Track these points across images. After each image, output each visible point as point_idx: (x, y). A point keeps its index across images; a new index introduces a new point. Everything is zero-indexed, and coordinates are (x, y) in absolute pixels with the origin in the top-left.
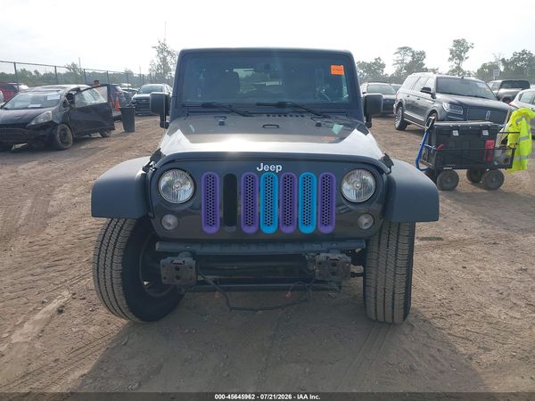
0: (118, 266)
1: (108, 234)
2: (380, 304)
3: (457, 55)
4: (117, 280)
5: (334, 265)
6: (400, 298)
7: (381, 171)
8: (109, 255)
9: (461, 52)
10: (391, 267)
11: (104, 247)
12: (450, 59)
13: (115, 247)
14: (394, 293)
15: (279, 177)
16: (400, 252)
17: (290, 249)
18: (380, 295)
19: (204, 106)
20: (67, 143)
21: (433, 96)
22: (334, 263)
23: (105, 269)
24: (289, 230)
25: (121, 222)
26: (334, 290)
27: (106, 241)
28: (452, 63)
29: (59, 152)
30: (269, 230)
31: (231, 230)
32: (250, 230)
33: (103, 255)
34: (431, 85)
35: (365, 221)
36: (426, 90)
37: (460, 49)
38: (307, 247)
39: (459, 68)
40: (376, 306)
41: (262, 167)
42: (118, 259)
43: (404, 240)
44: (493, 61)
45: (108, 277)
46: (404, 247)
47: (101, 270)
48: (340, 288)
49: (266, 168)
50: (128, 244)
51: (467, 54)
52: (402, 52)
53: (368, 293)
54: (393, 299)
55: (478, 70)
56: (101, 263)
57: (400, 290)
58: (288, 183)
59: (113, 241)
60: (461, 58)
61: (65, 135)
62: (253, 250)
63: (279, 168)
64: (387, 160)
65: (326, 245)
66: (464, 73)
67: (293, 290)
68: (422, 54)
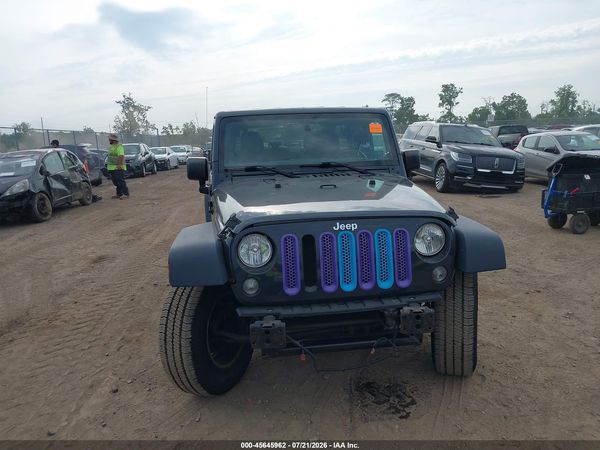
0: (187, 334)
1: (175, 303)
2: (449, 357)
3: (447, 101)
4: (186, 349)
5: (418, 317)
6: (468, 350)
7: (450, 224)
8: (178, 324)
9: (451, 97)
10: (459, 318)
11: (171, 316)
12: (440, 105)
13: (183, 315)
14: (463, 345)
15: (355, 235)
16: (466, 303)
17: (370, 305)
18: (449, 346)
19: (248, 169)
20: (46, 214)
21: (439, 146)
22: (418, 316)
23: (173, 338)
24: (367, 286)
25: (188, 289)
26: (416, 344)
27: (173, 309)
28: (443, 109)
29: (38, 225)
30: (349, 288)
31: (311, 289)
32: (330, 289)
33: (170, 324)
34: (435, 134)
35: (439, 274)
36: (431, 140)
37: (449, 95)
38: (387, 303)
39: (450, 114)
40: (445, 359)
41: (339, 226)
42: (187, 327)
43: (468, 292)
44: (484, 105)
45: (177, 346)
46: (469, 298)
47: (169, 339)
48: (421, 341)
49: (342, 227)
50: (197, 311)
51: (457, 100)
52: (391, 99)
53: (437, 347)
54: (463, 351)
55: (470, 116)
56: (169, 332)
57: (469, 341)
58: (364, 239)
59: (181, 309)
60: (451, 104)
61: (44, 205)
62: (336, 308)
63: (354, 226)
64: (451, 212)
65: (405, 300)
66: (456, 118)
67: (378, 347)
68: (411, 100)
